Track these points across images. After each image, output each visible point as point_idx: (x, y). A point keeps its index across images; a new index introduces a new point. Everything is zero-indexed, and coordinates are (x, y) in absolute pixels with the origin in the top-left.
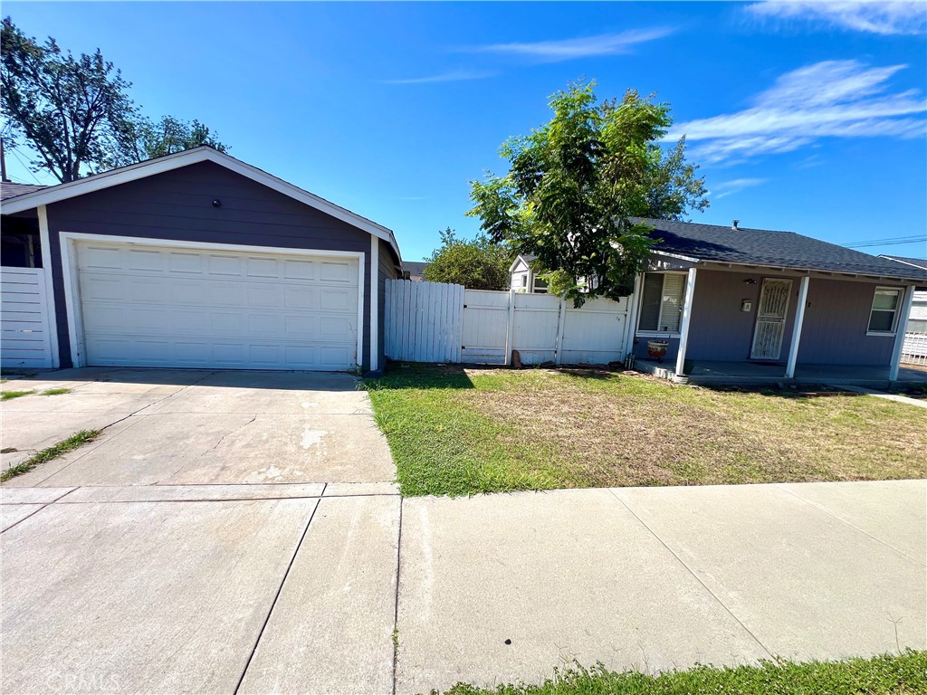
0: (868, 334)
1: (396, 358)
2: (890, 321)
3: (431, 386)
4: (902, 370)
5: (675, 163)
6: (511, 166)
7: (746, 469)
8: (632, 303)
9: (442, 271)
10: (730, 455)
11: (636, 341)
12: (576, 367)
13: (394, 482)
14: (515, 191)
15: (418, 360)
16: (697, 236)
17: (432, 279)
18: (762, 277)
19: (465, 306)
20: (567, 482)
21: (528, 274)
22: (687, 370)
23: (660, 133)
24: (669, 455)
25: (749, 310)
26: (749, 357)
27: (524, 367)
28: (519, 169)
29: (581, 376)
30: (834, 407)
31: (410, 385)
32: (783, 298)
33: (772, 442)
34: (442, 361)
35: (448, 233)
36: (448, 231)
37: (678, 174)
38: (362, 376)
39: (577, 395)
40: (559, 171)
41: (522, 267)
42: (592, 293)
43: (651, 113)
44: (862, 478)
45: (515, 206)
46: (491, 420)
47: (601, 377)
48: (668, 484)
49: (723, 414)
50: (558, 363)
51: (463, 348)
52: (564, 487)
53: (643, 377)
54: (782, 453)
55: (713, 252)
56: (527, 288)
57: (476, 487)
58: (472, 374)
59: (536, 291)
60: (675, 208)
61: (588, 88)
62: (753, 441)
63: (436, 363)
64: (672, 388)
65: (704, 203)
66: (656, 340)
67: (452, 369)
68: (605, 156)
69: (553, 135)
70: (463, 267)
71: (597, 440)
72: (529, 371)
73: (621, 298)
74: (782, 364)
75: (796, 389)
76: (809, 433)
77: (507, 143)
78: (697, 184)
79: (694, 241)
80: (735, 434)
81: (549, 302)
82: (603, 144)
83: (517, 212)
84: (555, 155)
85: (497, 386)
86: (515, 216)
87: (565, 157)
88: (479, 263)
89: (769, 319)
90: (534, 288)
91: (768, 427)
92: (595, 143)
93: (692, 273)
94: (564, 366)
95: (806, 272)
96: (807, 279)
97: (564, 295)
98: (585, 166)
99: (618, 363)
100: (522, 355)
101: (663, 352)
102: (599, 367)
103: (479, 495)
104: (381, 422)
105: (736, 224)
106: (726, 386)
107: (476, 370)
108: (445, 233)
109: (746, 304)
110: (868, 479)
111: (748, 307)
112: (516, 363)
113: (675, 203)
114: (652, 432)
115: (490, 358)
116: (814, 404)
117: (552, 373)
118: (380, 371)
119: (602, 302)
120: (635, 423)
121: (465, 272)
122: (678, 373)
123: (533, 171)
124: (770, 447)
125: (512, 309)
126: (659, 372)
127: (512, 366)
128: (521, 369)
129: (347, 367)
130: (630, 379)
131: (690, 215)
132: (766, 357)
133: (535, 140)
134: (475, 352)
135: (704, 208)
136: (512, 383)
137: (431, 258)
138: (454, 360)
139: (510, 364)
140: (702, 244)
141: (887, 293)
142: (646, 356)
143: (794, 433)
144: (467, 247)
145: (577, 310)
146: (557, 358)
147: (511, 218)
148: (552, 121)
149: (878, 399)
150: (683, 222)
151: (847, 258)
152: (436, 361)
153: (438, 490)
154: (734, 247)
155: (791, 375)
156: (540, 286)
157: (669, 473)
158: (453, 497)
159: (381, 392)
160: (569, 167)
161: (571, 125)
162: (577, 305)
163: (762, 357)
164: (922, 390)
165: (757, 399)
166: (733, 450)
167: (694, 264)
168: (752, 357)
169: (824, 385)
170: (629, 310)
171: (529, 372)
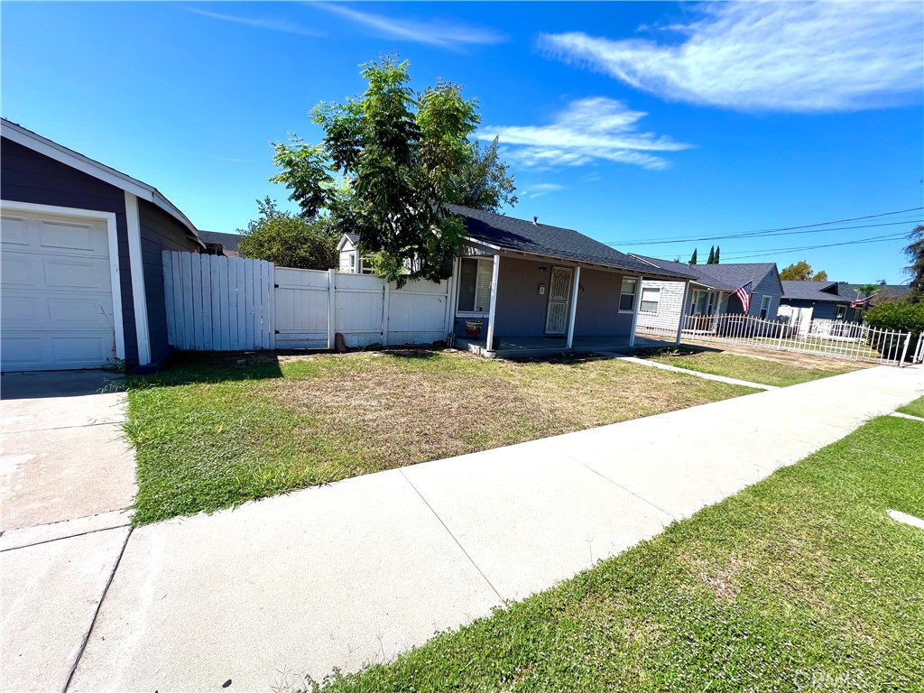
0: (620, 312)
1: (187, 347)
2: (630, 303)
3: (223, 379)
4: (636, 338)
5: (491, 158)
6: (325, 135)
7: (522, 429)
8: (451, 285)
9: (262, 246)
10: (515, 419)
11: (456, 321)
12: (402, 347)
13: (127, 509)
14: (332, 162)
15: (218, 349)
16: (506, 228)
17: (249, 254)
18: (552, 266)
19: (276, 286)
20: (358, 469)
21: (355, 253)
22: (495, 346)
23: (471, 128)
24: (464, 426)
25: (543, 293)
26: (544, 333)
27: (349, 350)
28: (336, 139)
29: (404, 356)
30: (593, 369)
31: (194, 380)
32: (566, 284)
33: (547, 403)
34: (251, 348)
35: (268, 203)
36: (268, 201)
37: (493, 169)
38: (126, 373)
39: (395, 376)
40: (375, 147)
41: (348, 246)
42: (414, 276)
43: (457, 105)
44: (599, 425)
45: (328, 179)
46: (291, 412)
47: (424, 356)
48: (456, 454)
49: (517, 383)
50: (385, 344)
51: (277, 332)
52: (354, 475)
53: (461, 354)
54: (552, 411)
55: (516, 242)
56: (354, 268)
57: (246, 495)
58: (284, 361)
59: (365, 272)
60: (491, 200)
61: (401, 67)
62: (533, 404)
63: (243, 351)
64: (482, 362)
65: (514, 199)
66: (472, 320)
67: (262, 357)
68: (421, 140)
69: (368, 108)
70: (286, 242)
71: (402, 420)
72: (353, 354)
73: (441, 281)
74: (565, 337)
75: (572, 358)
76: (574, 392)
77: (319, 106)
78: (509, 182)
79: (502, 231)
80: (522, 400)
81: (372, 283)
82: (418, 128)
83: (331, 185)
84: (371, 130)
85: (313, 372)
86: (330, 190)
87: (381, 134)
88: (305, 240)
89: (557, 301)
90: (362, 269)
91: (548, 390)
92: (411, 125)
93: (496, 259)
94: (390, 347)
95: (577, 262)
96: (579, 268)
97: (387, 277)
98: (400, 148)
99: (442, 342)
100: (346, 337)
101: (478, 330)
102: (424, 347)
103: (248, 502)
104: (131, 431)
105: (535, 220)
106: (524, 358)
107: (292, 357)
108: (264, 203)
109: (541, 288)
110: (603, 424)
111: (542, 291)
112: (340, 346)
113: (492, 197)
114: (455, 405)
115: (311, 343)
116: (581, 369)
117: (376, 355)
118: (155, 365)
119: (424, 284)
120: (443, 398)
121: (290, 249)
122: (488, 349)
123: (349, 143)
124: (544, 408)
125: (332, 290)
126: (474, 348)
127: (335, 350)
128: (343, 352)
129: (102, 362)
130: (450, 355)
131: (504, 209)
132: (556, 332)
133: (350, 110)
134: (292, 337)
135: (514, 203)
136: (329, 368)
137: (247, 230)
138: (267, 346)
139: (333, 348)
140: (509, 235)
141: (629, 281)
142: (464, 335)
143: (564, 393)
144: (291, 221)
145: (399, 291)
146: (384, 340)
147: (325, 191)
148: (366, 92)
149: (621, 361)
150: (498, 215)
151: (607, 254)
152: (242, 349)
153: (192, 508)
154: (532, 239)
155: (570, 347)
156: (366, 267)
157: (459, 443)
158: (210, 512)
159: (146, 392)
160: (385, 145)
161: (386, 101)
162: (399, 285)
163: (554, 332)
164: (646, 353)
165: (546, 367)
166: (516, 414)
167: (497, 252)
168: (547, 332)
169: (591, 352)
170: (449, 292)
171: (353, 356)
